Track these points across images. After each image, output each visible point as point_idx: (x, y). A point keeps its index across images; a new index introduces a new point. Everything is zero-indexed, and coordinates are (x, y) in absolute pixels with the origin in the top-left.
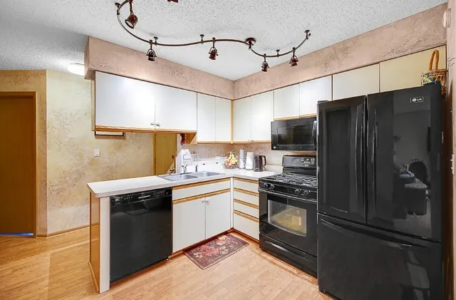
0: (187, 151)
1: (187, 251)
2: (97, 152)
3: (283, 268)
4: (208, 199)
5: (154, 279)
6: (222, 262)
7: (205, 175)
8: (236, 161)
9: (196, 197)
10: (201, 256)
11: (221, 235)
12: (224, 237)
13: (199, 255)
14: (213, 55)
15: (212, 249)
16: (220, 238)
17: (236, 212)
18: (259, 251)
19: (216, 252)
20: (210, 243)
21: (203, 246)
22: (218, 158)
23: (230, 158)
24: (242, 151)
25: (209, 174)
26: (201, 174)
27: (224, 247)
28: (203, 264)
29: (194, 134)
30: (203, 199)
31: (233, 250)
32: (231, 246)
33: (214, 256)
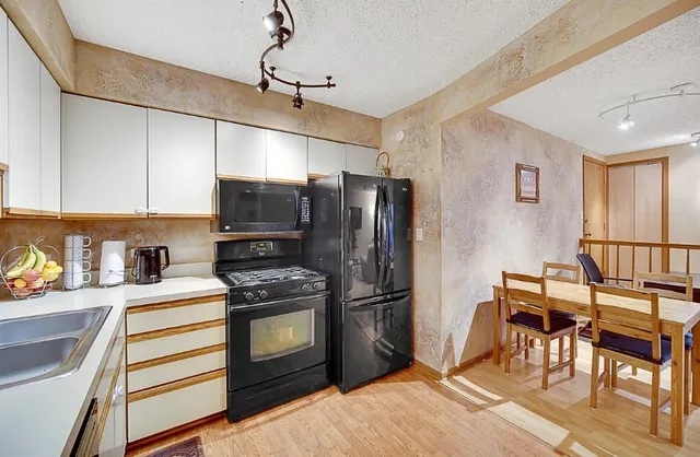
3: (292, 412)
8: (60, 269)
18: (234, 428)
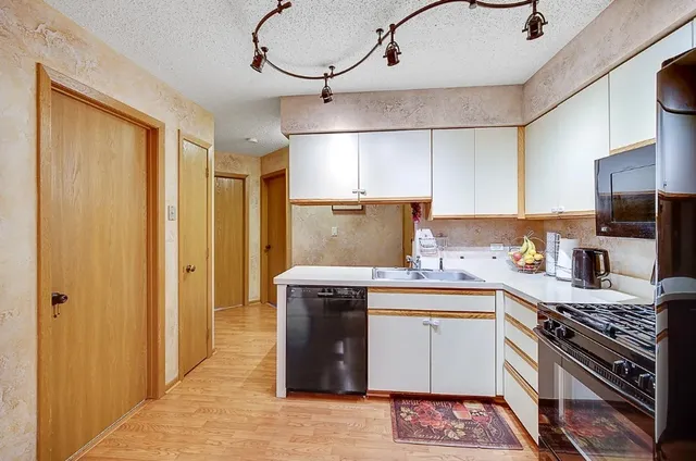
0: (428, 231)
1: (397, 398)
2: (334, 231)
4: (435, 321)
5: (328, 412)
6: (436, 449)
7: (456, 277)
8: (538, 257)
9: (410, 313)
10: (410, 418)
11: (473, 399)
12: (478, 406)
13: (408, 414)
14: (392, 57)
15: (437, 417)
16: (468, 405)
17: (508, 366)
19: (439, 425)
20: (443, 404)
21: (427, 405)
22: (496, 249)
23: (523, 249)
24: (550, 237)
25: (464, 277)
26: (450, 274)
27: (462, 426)
28: (402, 431)
29: (428, 204)
30: (427, 319)
31: (474, 441)
32: (475, 430)
33: (429, 430)
